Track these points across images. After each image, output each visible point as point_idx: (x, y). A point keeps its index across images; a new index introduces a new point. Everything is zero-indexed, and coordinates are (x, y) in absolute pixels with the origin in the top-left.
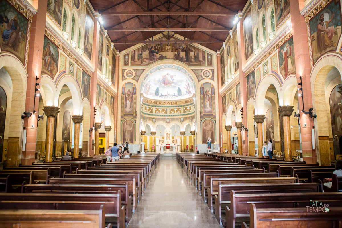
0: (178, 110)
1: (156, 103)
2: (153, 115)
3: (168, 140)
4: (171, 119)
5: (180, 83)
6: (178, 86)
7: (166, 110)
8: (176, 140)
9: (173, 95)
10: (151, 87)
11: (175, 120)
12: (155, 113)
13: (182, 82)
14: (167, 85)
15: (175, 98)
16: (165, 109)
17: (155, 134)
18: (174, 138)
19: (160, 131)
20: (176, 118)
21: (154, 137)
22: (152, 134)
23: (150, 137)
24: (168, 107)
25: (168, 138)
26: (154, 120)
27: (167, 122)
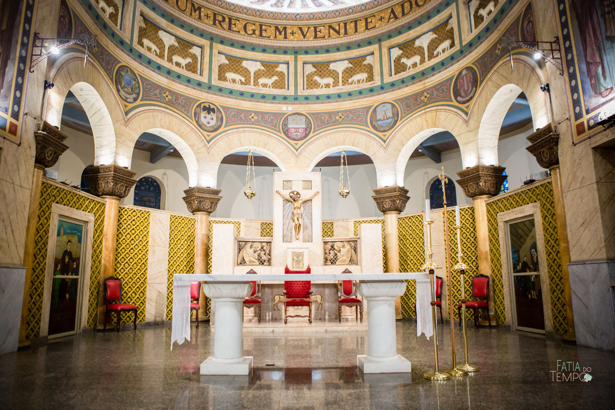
0: (357, 64)
1: (225, 25)
2: (199, 84)
3: (297, 245)
4: (316, 115)
7: (282, 68)
8: (354, 244)
11: (336, 123)
12: (215, 75)
15: (335, 2)
16: (277, 64)
17: (215, 203)
18: (335, 229)
19: (249, 192)
20: (345, 111)
21: (204, 226)
22: (194, 207)
23: (173, 220)
24: (296, 52)
25: (296, 225)
26: (209, 117)
27: (289, 137)
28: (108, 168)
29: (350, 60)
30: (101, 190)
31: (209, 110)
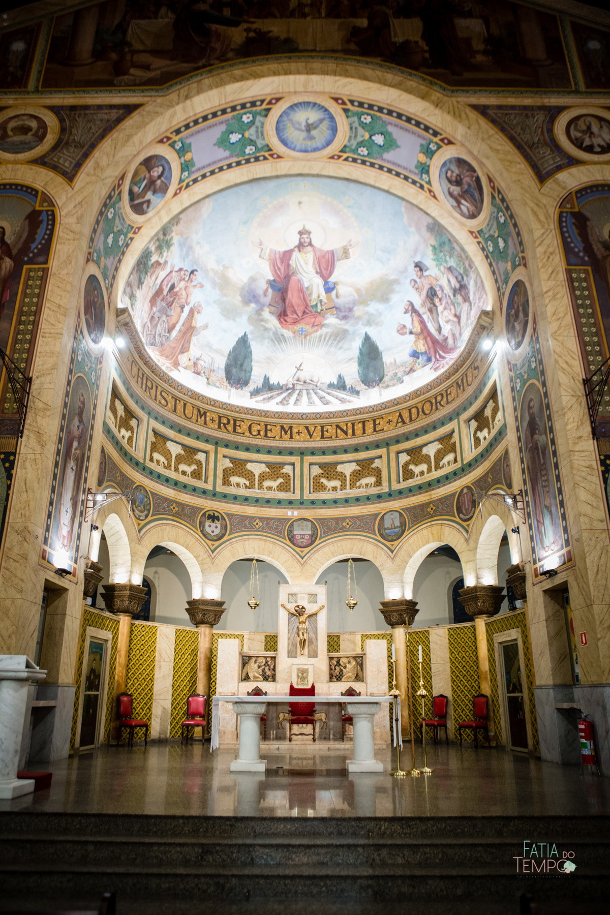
0: (365, 467)
1: (230, 428)
2: (204, 492)
3: (302, 661)
4: (322, 521)
5: (374, 307)
6: (362, 330)
7: (288, 469)
8: (360, 660)
9: (331, 386)
10: (199, 321)
11: (343, 529)
12: (219, 481)
13: (385, 299)
14: (298, 327)
15: (343, 401)
16: (282, 465)
17: (218, 615)
18: (341, 642)
19: (252, 602)
20: (352, 518)
21: (208, 639)
22: (198, 619)
23: (178, 633)
24: (302, 453)
25: (301, 640)
26: (213, 525)
27: (294, 544)
28: (122, 587)
29: (358, 462)
30: (116, 607)
31: (213, 518)
